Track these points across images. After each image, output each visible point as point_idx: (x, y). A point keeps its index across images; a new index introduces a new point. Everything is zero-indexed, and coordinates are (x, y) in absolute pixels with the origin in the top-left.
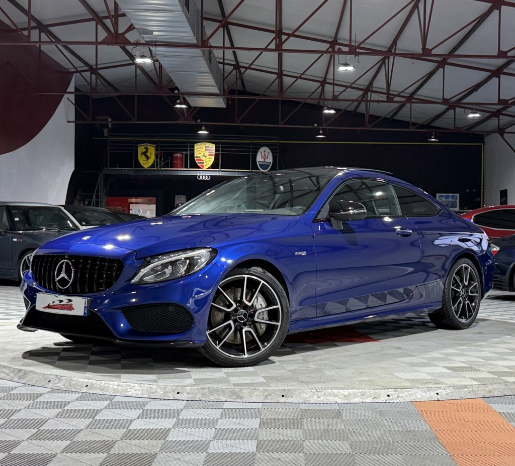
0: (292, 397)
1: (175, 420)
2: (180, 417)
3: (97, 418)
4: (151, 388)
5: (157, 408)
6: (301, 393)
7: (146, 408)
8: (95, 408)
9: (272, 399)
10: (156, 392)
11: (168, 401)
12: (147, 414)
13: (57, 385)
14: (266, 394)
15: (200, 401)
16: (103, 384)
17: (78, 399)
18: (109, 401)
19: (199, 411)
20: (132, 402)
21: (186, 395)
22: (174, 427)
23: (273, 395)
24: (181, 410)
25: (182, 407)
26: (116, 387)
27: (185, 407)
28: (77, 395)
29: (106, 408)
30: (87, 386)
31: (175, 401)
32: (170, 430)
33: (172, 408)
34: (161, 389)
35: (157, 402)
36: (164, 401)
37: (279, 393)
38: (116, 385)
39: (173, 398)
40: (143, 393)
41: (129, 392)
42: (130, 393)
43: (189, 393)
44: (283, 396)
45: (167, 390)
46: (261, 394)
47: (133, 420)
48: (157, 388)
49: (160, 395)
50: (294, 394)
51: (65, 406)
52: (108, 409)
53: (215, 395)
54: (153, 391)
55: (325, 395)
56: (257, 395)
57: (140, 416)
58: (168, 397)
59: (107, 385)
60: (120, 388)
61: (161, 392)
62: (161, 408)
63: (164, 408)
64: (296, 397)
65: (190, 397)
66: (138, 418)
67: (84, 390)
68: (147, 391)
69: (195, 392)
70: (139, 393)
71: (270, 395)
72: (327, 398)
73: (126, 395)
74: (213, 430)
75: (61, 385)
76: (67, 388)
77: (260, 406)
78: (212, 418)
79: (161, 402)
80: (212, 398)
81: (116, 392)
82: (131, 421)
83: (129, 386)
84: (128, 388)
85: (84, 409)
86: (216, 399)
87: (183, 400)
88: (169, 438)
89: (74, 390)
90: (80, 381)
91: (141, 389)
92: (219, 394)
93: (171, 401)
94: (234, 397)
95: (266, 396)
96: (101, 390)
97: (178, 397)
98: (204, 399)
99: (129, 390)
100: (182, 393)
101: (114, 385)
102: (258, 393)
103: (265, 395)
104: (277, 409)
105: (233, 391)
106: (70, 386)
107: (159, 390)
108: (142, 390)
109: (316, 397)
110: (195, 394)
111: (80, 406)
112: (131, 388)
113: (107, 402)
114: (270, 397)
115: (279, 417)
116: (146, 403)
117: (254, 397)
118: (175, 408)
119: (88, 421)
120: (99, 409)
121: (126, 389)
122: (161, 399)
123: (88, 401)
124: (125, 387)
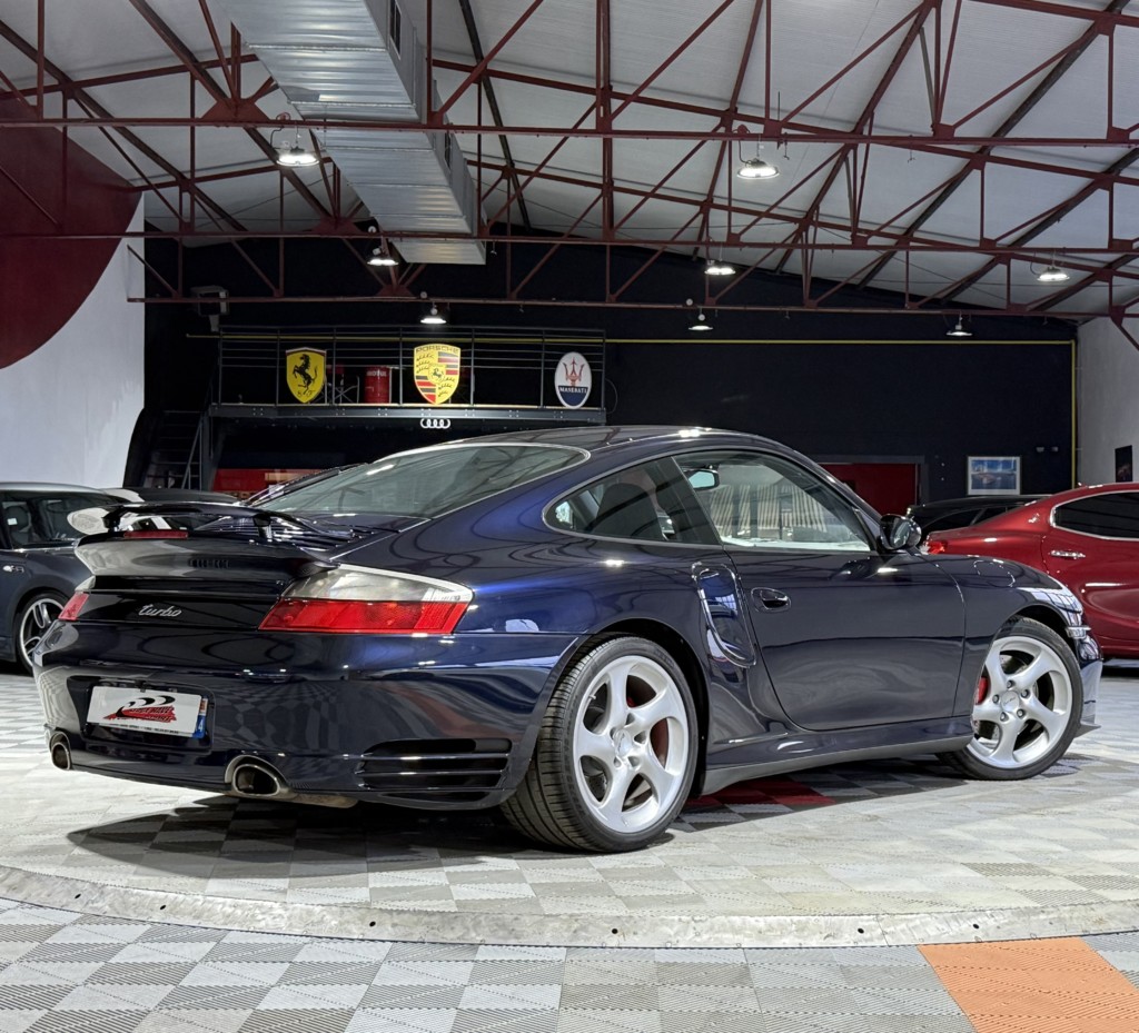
0: (635, 934)
1: (364, 987)
2: (376, 981)
3: (185, 983)
4: (310, 913)
5: (323, 961)
6: (656, 924)
7: (298, 959)
8: (182, 961)
9: (588, 939)
10: (321, 921)
11: (347, 943)
12: (300, 974)
13: (95, 905)
14: (576, 926)
15: (424, 943)
16: (199, 903)
17: (146, 938)
18: (213, 944)
19: (420, 966)
20: (265, 945)
21: (390, 928)
22: (363, 1004)
23: (591, 928)
24: (378, 966)
25: (380, 958)
26: (229, 910)
27: (388, 958)
28: (142, 929)
29: (205, 960)
30: (163, 907)
31: (363, 943)
32: (351, 1012)
33: (357, 960)
34: (333, 914)
35: (324, 945)
36: (340, 943)
37: (606, 925)
38: (230, 906)
39: (361, 937)
40: (291, 925)
41: (259, 921)
42: (263, 924)
43: (396, 925)
44: (615, 931)
45: (347, 916)
46: (564, 927)
47: (268, 990)
48: (325, 913)
49: (331, 928)
50: (641, 928)
51: (113, 954)
52: (211, 963)
53: (457, 929)
54: (314, 918)
55: (711, 929)
56: (555, 929)
57: (284, 980)
58: (350, 932)
59: (210, 905)
60: (239, 912)
61: (334, 922)
62: (332, 960)
63: (340, 959)
64: (645, 934)
65: (398, 934)
66: (279, 984)
67: (158, 917)
68: (301, 918)
69: (410, 922)
70: (283, 926)
71: (584, 928)
72: (717, 935)
73: (252, 929)
74: (453, 1012)
75: (103, 906)
76: (118, 913)
77: (561, 954)
78: (450, 984)
79: (332, 945)
80: (450, 936)
81: (230, 922)
82: (262, 992)
83: (260, 907)
84: (257, 911)
85: (156, 961)
86: (459, 938)
87: (383, 941)
89: (133, 916)
90: (148, 896)
91: (286, 914)
92: (466, 928)
93: (355, 943)
94: (501, 934)
95: (575, 931)
96: (197, 917)
97: (371, 933)
98: (432, 939)
99: (260, 917)
100: (381, 924)
101: (224, 904)
102: (557, 925)
103: (573, 929)
104: (601, 962)
105: (497, 919)
106: (126, 909)
107: (329, 917)
108: (289, 918)
109: (691, 934)
110: (410, 928)
111: (146, 955)
112: (263, 913)
113: (208, 946)
114: (584, 934)
115: (606, 981)
116: (297, 949)
117: (549, 935)
118: (365, 961)
119: (165, 991)
120: (190, 961)
121: (253, 916)
122: (332, 938)
123: (165, 943)
124: (250, 909)
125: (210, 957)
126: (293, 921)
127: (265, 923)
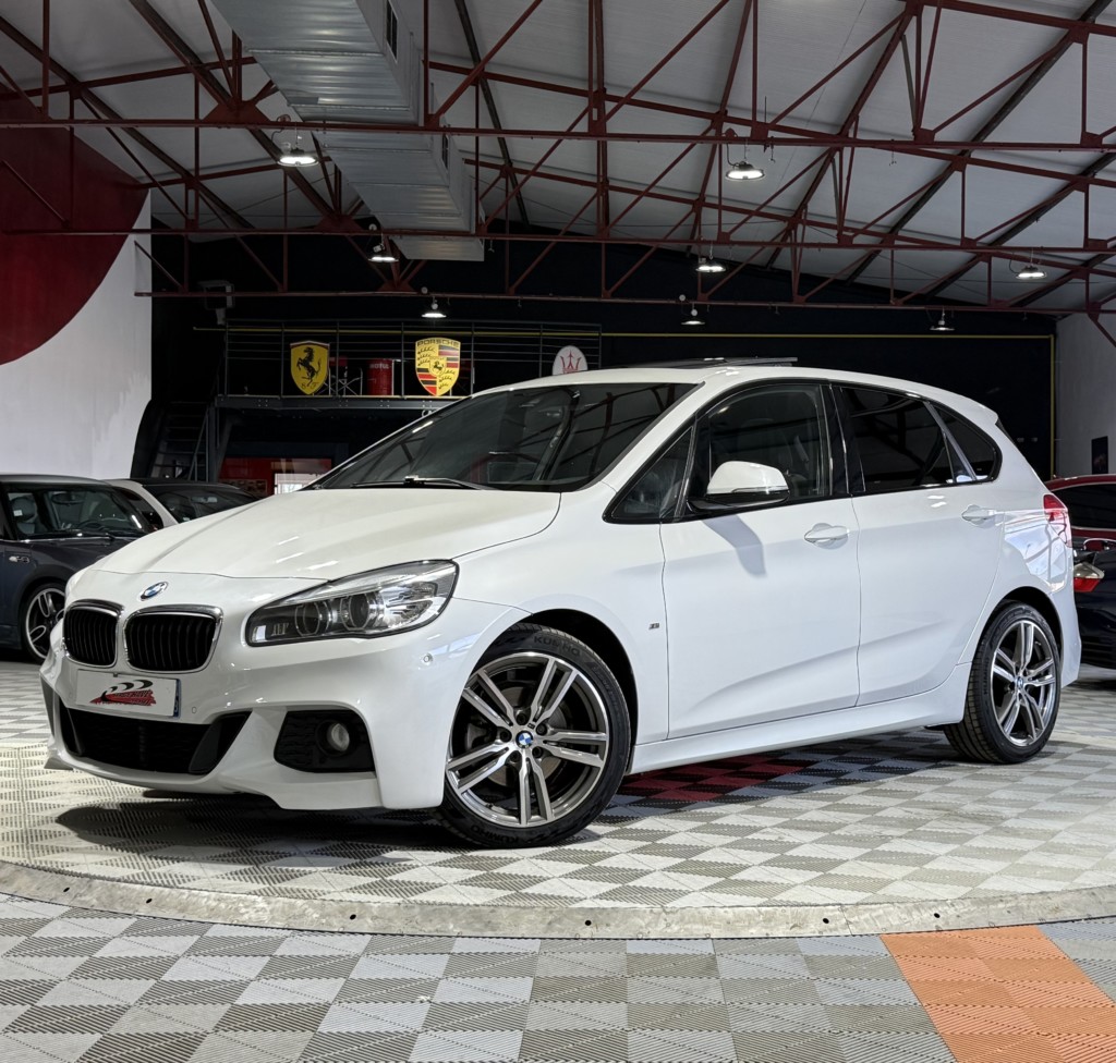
0: (608, 925)
1: (342, 981)
2: (354, 975)
3: (167, 977)
4: (292, 906)
5: (303, 954)
6: (629, 917)
7: (278, 953)
8: (164, 955)
9: (562, 931)
10: (303, 914)
11: (329, 937)
12: (281, 967)
13: (83, 898)
14: (550, 918)
15: (402, 935)
16: (185, 897)
17: (128, 932)
18: (196, 938)
19: (397, 959)
20: (247, 938)
21: (370, 921)
22: (339, 999)
23: (566, 920)
24: (356, 959)
25: (359, 951)
26: (214, 904)
27: (367, 951)
28: (128, 922)
29: (188, 953)
30: (149, 901)
31: (344, 936)
32: (327, 1006)
33: (336, 953)
34: (315, 907)
35: (305, 938)
36: (321, 936)
37: (580, 917)
38: (215, 900)
39: (341, 930)
40: (273, 918)
41: (242, 914)
42: (246, 917)
43: (377, 917)
44: (588, 923)
45: (328, 910)
46: (540, 919)
47: (247, 984)
48: (307, 906)
49: (312, 921)
50: (615, 919)
51: (98, 949)
52: (193, 957)
53: (435, 921)
54: (296, 912)
55: (682, 920)
56: (530, 921)
57: (264, 974)
58: (330, 925)
59: (195, 899)
60: (223, 905)
61: (315, 916)
62: (312, 954)
63: (319, 952)
64: (617, 926)
65: (379, 925)
66: (258, 978)
67: (144, 910)
68: (283, 912)
69: (390, 915)
70: (265, 918)
71: (558, 920)
72: (689, 926)
73: (235, 922)
74: (427, 1005)
75: (91, 899)
76: (105, 906)
77: (535, 946)
78: (425, 977)
79: (313, 938)
80: (428, 928)
81: (214, 915)
82: (241, 986)
83: (243, 901)
84: (241, 905)
85: (139, 956)
86: (437, 931)
87: (363, 934)
88: (323, 1028)
89: (119, 910)
90: (134, 890)
91: (271, 907)
92: (444, 920)
93: (336, 936)
94: (478, 926)
95: (550, 923)
96: (182, 911)
97: (352, 926)
98: (411, 931)
99: (243, 910)
100: (361, 917)
101: (209, 898)
102: (532, 917)
103: (548, 921)
104: (575, 954)
105: (475, 911)
106: (113, 902)
107: (311, 910)
108: (272, 911)
109: (662, 925)
110: (390, 920)
111: (130, 949)
112: (246, 907)
113: (191, 940)
114: (558, 926)
115: (577, 974)
116: (279, 942)
117: (524, 927)
118: (344, 954)
119: (146, 985)
120: (172, 955)
121: (237, 909)
122: (313, 931)
123: (149, 937)
124: (234, 903)
125: (193, 951)
126: (275, 914)
127: (249, 916)
